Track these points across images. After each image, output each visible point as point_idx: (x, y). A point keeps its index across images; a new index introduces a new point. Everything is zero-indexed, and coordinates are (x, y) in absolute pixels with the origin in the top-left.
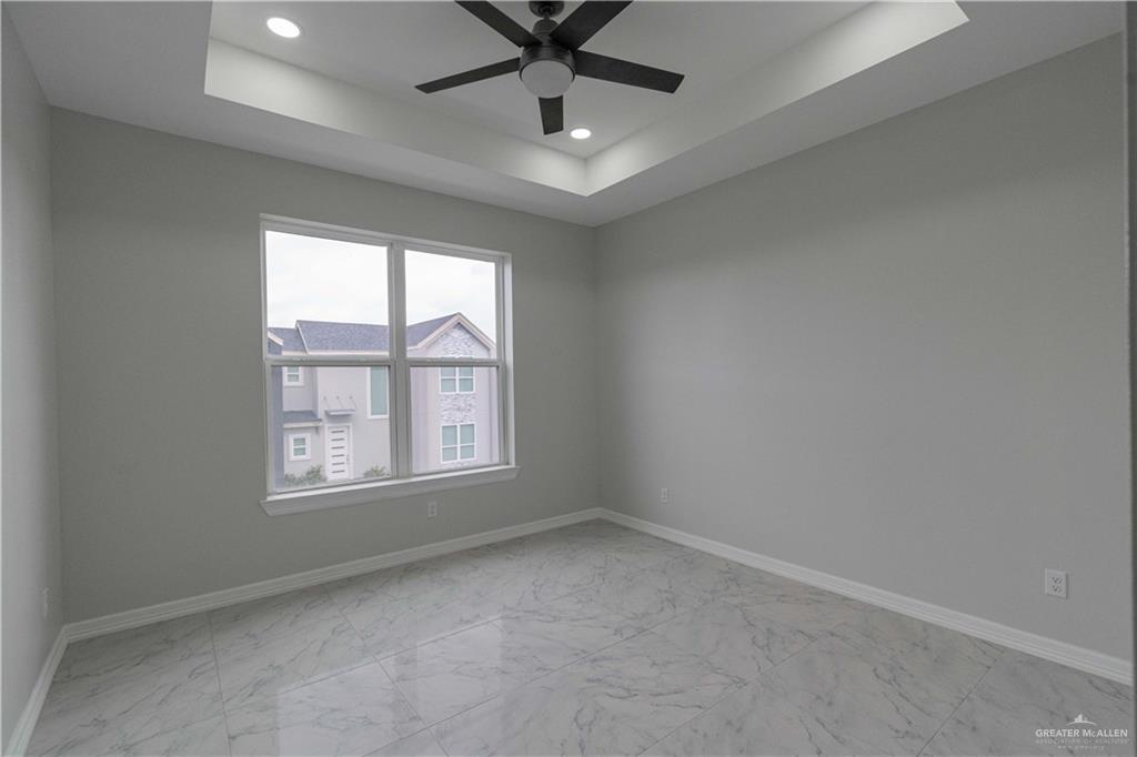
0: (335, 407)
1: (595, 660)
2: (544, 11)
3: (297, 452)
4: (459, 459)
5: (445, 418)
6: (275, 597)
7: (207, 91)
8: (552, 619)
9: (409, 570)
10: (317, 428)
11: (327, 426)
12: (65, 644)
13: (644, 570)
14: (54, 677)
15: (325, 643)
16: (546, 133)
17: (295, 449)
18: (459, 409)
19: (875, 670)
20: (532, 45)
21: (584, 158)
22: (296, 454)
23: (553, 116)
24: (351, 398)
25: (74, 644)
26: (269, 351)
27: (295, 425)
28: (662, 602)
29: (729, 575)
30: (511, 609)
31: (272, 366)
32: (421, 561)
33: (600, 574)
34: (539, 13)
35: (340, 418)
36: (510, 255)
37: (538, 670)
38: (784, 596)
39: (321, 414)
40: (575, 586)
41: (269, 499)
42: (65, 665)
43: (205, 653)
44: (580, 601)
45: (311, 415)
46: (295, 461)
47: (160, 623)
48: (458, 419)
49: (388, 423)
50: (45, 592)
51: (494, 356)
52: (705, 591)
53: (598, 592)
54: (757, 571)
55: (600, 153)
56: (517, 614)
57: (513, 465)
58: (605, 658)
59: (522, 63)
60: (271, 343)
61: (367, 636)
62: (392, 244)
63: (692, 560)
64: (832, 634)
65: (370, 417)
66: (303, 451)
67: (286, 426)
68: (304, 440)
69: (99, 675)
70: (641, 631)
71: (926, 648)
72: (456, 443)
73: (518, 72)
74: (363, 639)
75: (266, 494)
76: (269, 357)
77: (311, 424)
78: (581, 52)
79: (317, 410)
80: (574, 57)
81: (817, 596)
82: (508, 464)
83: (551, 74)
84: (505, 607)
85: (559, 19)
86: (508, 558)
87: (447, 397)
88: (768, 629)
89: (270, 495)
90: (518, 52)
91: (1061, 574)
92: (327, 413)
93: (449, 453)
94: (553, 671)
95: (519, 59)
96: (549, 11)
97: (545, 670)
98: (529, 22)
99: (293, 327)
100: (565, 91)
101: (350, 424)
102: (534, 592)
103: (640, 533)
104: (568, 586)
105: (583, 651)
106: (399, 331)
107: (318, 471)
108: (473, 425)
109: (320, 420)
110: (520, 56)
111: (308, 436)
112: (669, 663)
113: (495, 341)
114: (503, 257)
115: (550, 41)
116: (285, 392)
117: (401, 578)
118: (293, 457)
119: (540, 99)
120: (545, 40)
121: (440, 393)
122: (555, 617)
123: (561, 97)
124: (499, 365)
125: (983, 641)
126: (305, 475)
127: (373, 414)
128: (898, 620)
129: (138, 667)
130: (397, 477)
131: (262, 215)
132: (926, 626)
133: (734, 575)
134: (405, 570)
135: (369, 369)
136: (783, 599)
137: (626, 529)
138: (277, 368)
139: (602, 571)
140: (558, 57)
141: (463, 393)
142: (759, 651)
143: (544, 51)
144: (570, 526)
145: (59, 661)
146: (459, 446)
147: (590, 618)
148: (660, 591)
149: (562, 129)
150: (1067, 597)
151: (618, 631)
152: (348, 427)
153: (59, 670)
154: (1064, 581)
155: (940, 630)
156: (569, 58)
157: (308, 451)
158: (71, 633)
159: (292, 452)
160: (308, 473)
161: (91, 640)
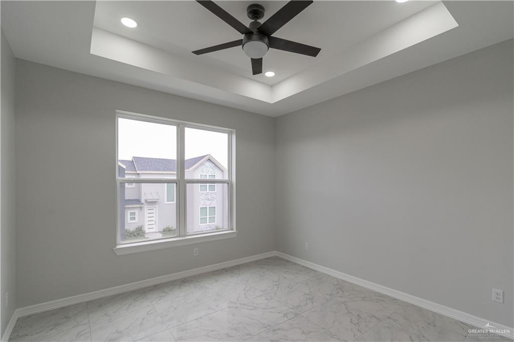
0: (150, 198)
1: (274, 330)
2: (255, 17)
3: (131, 219)
4: (208, 223)
5: (202, 204)
6: (119, 295)
7: (91, 53)
8: (253, 308)
9: (184, 281)
10: (141, 208)
11: (146, 206)
12: (16, 319)
13: (297, 283)
14: (11, 335)
15: (143, 319)
16: (253, 74)
17: (131, 218)
18: (208, 200)
19: (410, 337)
20: (249, 34)
21: (272, 85)
22: (131, 220)
23: (257, 66)
24: (157, 193)
25: (20, 318)
26: (119, 176)
27: (130, 206)
28: (307, 300)
29: (338, 287)
30: (233, 303)
31: (120, 183)
32: (190, 277)
33: (276, 285)
34: (252, 18)
35: (153, 203)
36: (235, 130)
37: (246, 335)
38: (365, 297)
39: (143, 201)
40: (264, 291)
41: (118, 247)
42: (16, 329)
43: (84, 324)
44: (267, 299)
45: (138, 201)
46: (131, 224)
47: (63, 308)
48: (208, 204)
49: (175, 205)
50: (6, 294)
51: (226, 178)
52: (327, 295)
53: (275, 294)
54: (351, 284)
55: (279, 83)
56: (237, 305)
57: (235, 231)
58: (279, 329)
59: (244, 42)
60: (120, 167)
61: (164, 316)
62: (179, 125)
63: (320, 278)
64: (389, 318)
65: (166, 202)
66: (134, 219)
67: (126, 206)
68: (135, 213)
69: (32, 335)
70: (296, 315)
71: (435, 326)
72: (207, 216)
73: (241, 46)
74: (162, 317)
75: (116, 244)
76: (119, 178)
77: (138, 206)
78: (272, 37)
79: (141, 198)
80: (268, 39)
81: (381, 298)
82: (232, 230)
83: (258, 47)
84: (230, 302)
85: (262, 21)
86: (232, 276)
87: (203, 193)
88: (358, 315)
89: (118, 245)
90: (242, 37)
91: (501, 292)
92: (146, 201)
93: (203, 220)
94: (255, 336)
95: (242, 40)
96: (257, 17)
97: (250, 335)
98: (247, 22)
99: (131, 160)
100: (263, 55)
101: (157, 206)
102: (245, 294)
103: (295, 264)
104: (261, 291)
105: (269, 325)
106: (181, 164)
107: (141, 228)
108: (215, 207)
109: (143, 204)
110: (243, 38)
111: (136, 211)
112: (311, 332)
113: (227, 168)
114: (231, 131)
115: (257, 32)
116: (126, 190)
117: (180, 285)
118: (129, 221)
119: (251, 59)
120: (255, 31)
121: (200, 192)
122: (255, 307)
123: (262, 58)
124: (229, 183)
125: (462, 323)
126: (135, 230)
127: (167, 201)
128: (420, 310)
129: (52, 331)
130: (179, 236)
131: (117, 111)
132: (435, 314)
133: (341, 286)
134: (182, 282)
135: (166, 184)
136: (365, 299)
137: (288, 261)
138: (122, 184)
139: (278, 283)
140: (261, 39)
141: (210, 192)
142: (353, 325)
143: (254, 37)
144: (260, 260)
145: (13, 327)
146: (208, 217)
147: (272, 308)
148: (305, 294)
149: (261, 72)
150: (503, 303)
151: (285, 315)
152: (156, 207)
153: (12, 333)
154: (502, 295)
155: (441, 316)
156: (266, 40)
157: (137, 218)
158: (20, 313)
159: (129, 219)
160: (137, 229)
161: (29, 317)
